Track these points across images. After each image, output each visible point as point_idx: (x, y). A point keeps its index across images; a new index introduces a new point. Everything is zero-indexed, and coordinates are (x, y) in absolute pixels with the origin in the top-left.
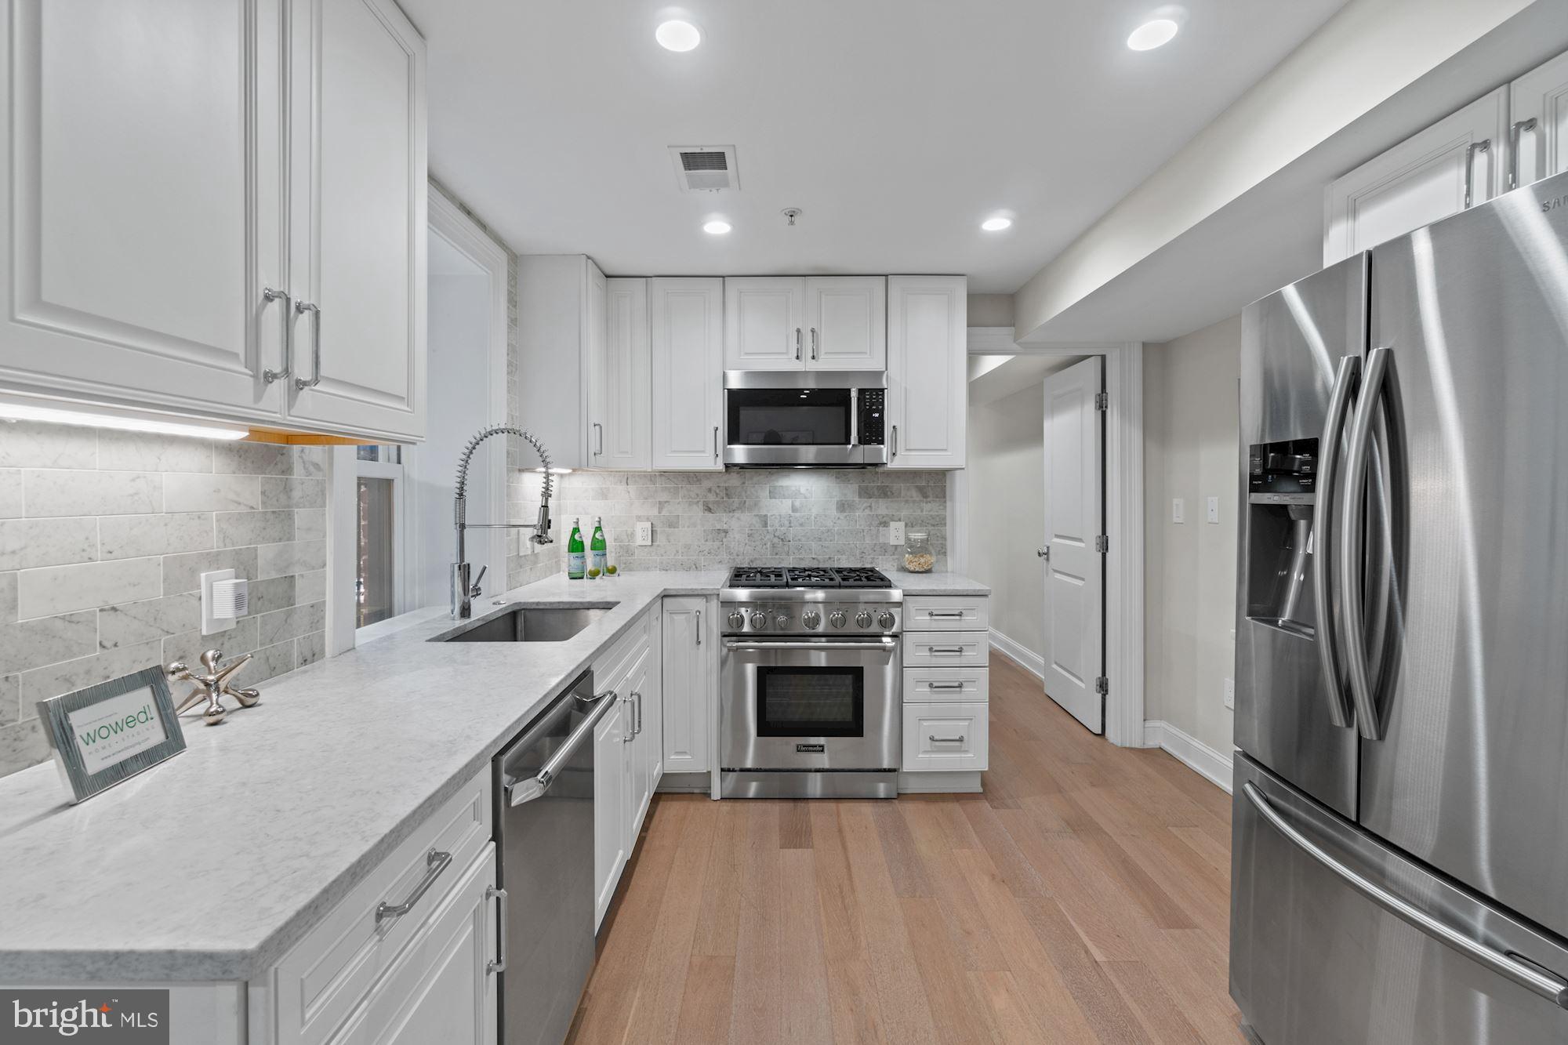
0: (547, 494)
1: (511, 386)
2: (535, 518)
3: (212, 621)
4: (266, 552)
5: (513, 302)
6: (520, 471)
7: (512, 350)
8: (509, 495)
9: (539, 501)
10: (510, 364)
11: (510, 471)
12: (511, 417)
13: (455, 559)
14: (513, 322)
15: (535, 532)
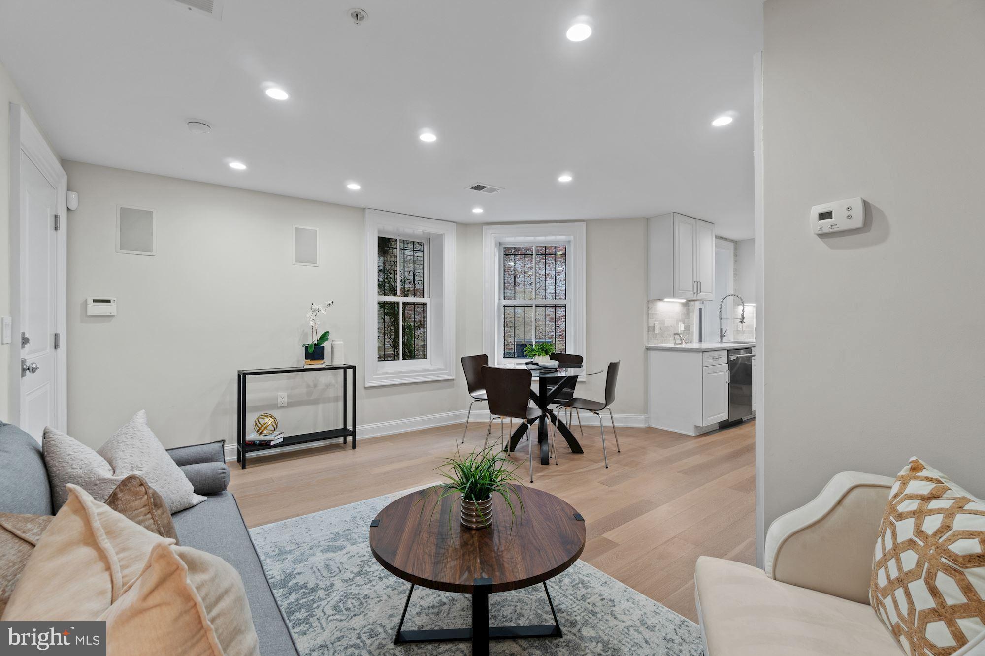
0: (743, 311)
1: (735, 281)
2: (740, 317)
3: (681, 331)
4: (686, 320)
5: (735, 255)
6: (738, 305)
7: (735, 270)
8: (734, 312)
9: (741, 312)
10: (734, 274)
11: (734, 305)
12: (735, 290)
13: (719, 327)
14: (736, 261)
15: (740, 321)
